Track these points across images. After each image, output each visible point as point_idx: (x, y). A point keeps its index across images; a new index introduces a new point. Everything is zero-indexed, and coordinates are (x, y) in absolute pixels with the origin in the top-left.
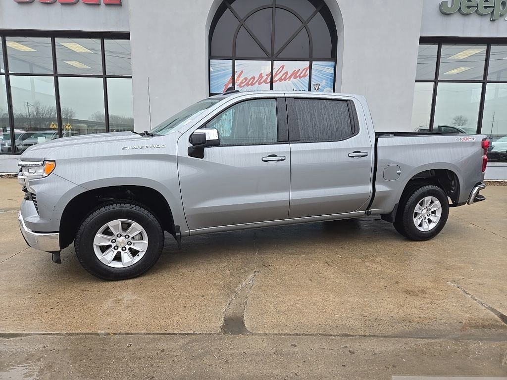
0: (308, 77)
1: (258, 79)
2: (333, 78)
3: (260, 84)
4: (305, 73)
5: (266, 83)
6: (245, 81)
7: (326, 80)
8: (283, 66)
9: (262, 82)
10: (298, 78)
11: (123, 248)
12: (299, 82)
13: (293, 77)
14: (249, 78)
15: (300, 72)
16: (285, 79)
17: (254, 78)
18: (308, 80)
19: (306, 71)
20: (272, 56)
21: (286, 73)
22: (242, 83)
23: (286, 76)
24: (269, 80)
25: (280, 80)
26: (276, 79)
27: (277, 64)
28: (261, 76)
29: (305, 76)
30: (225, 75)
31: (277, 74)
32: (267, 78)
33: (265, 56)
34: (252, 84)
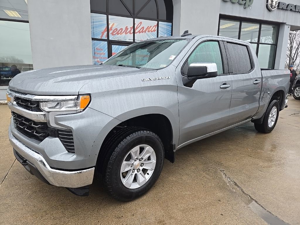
0: (157, 32)
1: (125, 30)
2: (171, 34)
3: (126, 33)
4: (155, 29)
5: (130, 33)
6: (116, 31)
7: (167, 34)
8: (141, 23)
9: (128, 33)
10: (150, 32)
11: (137, 170)
12: (151, 34)
13: (147, 31)
14: (118, 29)
15: (152, 27)
16: (142, 32)
17: (122, 29)
18: (157, 34)
19: (156, 27)
20: (133, 15)
21: (143, 28)
22: (114, 32)
23: (143, 29)
24: (132, 31)
25: (139, 32)
26: (136, 31)
27: (137, 21)
28: (127, 28)
29: (154, 31)
30: (101, 25)
31: (137, 28)
32: (131, 30)
33: (129, 14)
34: (121, 33)
